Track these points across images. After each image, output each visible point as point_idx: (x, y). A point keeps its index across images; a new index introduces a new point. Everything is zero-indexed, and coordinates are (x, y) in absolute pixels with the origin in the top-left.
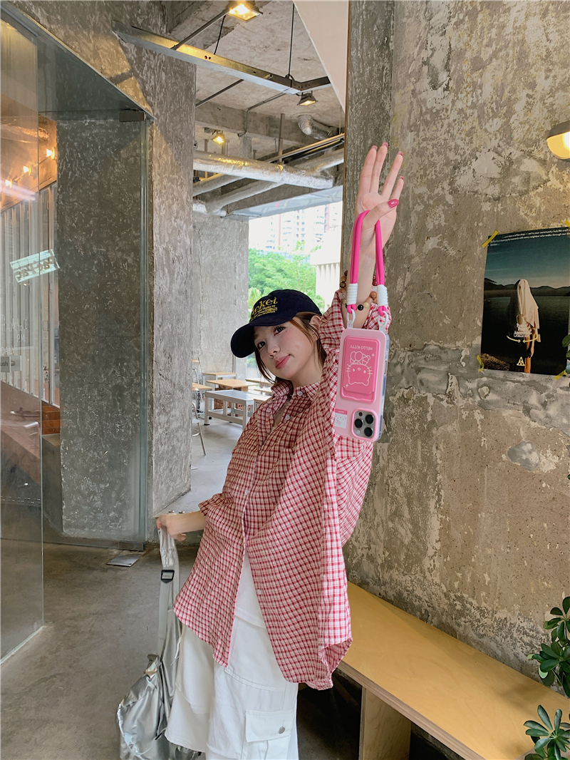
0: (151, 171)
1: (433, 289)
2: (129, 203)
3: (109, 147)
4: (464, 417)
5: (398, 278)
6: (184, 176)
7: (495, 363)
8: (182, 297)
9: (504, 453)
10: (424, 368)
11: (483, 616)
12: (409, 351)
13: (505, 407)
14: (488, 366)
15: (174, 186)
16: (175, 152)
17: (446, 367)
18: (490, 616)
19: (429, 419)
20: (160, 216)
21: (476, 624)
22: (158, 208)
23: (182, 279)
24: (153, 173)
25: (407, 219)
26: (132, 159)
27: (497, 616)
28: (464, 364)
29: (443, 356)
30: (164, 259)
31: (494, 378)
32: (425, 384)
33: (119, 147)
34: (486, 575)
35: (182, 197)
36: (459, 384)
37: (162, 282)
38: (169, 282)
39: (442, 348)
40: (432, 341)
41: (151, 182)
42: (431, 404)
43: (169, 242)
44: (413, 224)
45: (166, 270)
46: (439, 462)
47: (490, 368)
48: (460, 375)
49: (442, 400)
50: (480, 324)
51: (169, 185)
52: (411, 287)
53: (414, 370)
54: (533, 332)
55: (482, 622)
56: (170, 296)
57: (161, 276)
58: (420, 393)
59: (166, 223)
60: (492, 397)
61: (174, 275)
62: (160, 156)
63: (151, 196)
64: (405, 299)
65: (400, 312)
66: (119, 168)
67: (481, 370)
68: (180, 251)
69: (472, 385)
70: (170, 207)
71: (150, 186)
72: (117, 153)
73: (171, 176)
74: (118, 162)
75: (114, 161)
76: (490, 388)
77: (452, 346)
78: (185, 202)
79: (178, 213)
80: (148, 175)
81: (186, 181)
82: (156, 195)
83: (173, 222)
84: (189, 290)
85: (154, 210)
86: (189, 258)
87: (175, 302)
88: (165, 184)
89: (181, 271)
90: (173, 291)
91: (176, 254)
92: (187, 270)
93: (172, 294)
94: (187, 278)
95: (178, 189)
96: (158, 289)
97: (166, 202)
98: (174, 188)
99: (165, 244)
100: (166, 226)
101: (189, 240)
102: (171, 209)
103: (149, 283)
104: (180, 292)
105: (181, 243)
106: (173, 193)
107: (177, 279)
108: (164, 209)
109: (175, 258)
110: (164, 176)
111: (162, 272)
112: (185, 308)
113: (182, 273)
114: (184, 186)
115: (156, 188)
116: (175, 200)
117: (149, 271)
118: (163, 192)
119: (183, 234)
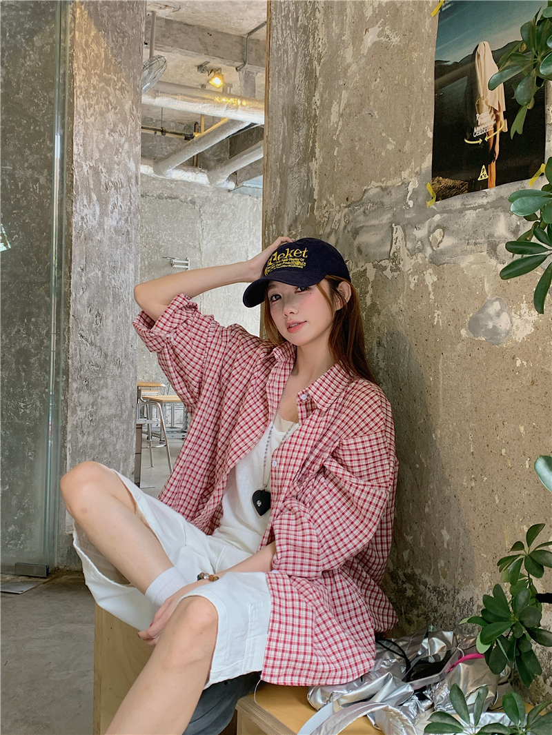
0: (71, 62)
1: (374, 104)
2: (43, 105)
3: (19, 33)
4: (412, 287)
5: (332, 103)
6: (128, 79)
7: (450, 188)
8: (120, 239)
9: (462, 327)
10: (363, 227)
11: (442, 601)
12: (346, 207)
13: (464, 253)
14: (442, 195)
15: (110, 90)
16: (112, 45)
17: (389, 215)
18: (451, 600)
19: (369, 303)
20: (85, 124)
21: (432, 617)
22: (82, 112)
23: (121, 214)
24: (75, 65)
25: (342, 14)
26: (48, 48)
27: (459, 597)
28: (411, 203)
29: (387, 200)
30: (91, 182)
31: (450, 212)
32: (363, 251)
33: (33, 33)
34: (444, 532)
35: (122, 106)
36: (405, 238)
37: (86, 211)
38: (98, 212)
39: (384, 189)
40: (373, 182)
41: (72, 76)
42: (372, 278)
43: (100, 160)
44: (349, 19)
45: (94, 197)
46: (382, 365)
47: (444, 197)
48: (406, 222)
49: (385, 268)
50: (431, 135)
51: (101, 85)
52: (348, 110)
53: (351, 234)
54: (497, 119)
55: (440, 612)
56: (100, 233)
57: (85, 203)
58: (357, 266)
59: (95, 134)
60: (448, 242)
61: (107, 206)
62: (87, 45)
63: (72, 95)
64: (341, 131)
65: (335, 154)
66: (32, 60)
67: (431, 204)
68: (117, 176)
69: (420, 233)
70: (102, 114)
71: (70, 81)
72: (29, 41)
73: (104, 74)
74: (31, 52)
75: (26, 51)
76: (444, 229)
77: (397, 181)
78: (128, 114)
79: (115, 124)
80: (68, 67)
81: (131, 86)
82: (78, 93)
83: (107, 135)
84: (134, 231)
85: (75, 113)
86: (134, 189)
87: (108, 242)
88: (95, 83)
89: (120, 203)
90: (106, 227)
91: (112, 179)
92: (129, 204)
93: (104, 230)
94: (129, 215)
95: (116, 95)
96: (79, 219)
97: (96, 107)
98: (109, 91)
99: (94, 162)
100: (95, 138)
101: (134, 164)
102: (105, 118)
103: (66, 209)
104: (117, 231)
105: (121, 166)
106: (108, 98)
107: (112, 213)
108: (92, 115)
109: (110, 183)
110: (92, 72)
111: (87, 198)
112: (125, 254)
113: (121, 206)
114: (126, 92)
115: (80, 85)
116: (110, 107)
117: (67, 194)
118: (92, 92)
119: (123, 154)
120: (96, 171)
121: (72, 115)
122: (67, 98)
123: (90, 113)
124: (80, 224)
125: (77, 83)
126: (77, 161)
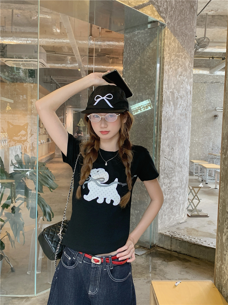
0: (163, 52)
2: (153, 70)
3: (145, 43)
6: (187, 53)
8: (182, 118)
16: (181, 41)
20: (169, 76)
22: (167, 71)
23: (183, 108)
24: (165, 53)
26: (155, 47)
30: (171, 97)
33: (150, 42)
35: (185, 64)
37: (168, 109)
38: (173, 109)
41: (164, 58)
43: (175, 88)
45: (172, 103)
51: (176, 58)
56: (174, 117)
57: (168, 106)
59: (172, 78)
61: (177, 105)
62: (170, 44)
63: (163, 65)
66: (149, 53)
68: (182, 93)
71: (163, 60)
72: (149, 45)
73: (177, 54)
74: (149, 50)
75: (147, 49)
78: (188, 67)
79: (182, 73)
80: (162, 54)
81: (189, 56)
82: (166, 64)
83: (178, 77)
84: (188, 113)
85: (164, 72)
86: (189, 97)
87: (177, 120)
88: (173, 58)
89: (183, 103)
90: (176, 114)
91: (180, 95)
92: (187, 103)
93: (175, 115)
94: (187, 107)
95: (182, 60)
96: (165, 113)
97: (174, 68)
98: (180, 60)
99: (172, 90)
100: (173, 80)
101: (189, 87)
102: (177, 71)
103: (160, 110)
104: (181, 115)
105: (183, 89)
106: (179, 63)
107: (179, 108)
108: (172, 71)
109: (179, 97)
110: (172, 54)
111: (168, 104)
112: (184, 123)
113: (183, 105)
114: (187, 58)
115: (167, 61)
116: (179, 66)
117: (160, 104)
118: (172, 62)
119: (185, 84)
120: (173, 93)
121: (163, 73)
122: (161, 66)
123: (171, 71)
124: (165, 115)
125: (165, 60)
126: (165, 91)
